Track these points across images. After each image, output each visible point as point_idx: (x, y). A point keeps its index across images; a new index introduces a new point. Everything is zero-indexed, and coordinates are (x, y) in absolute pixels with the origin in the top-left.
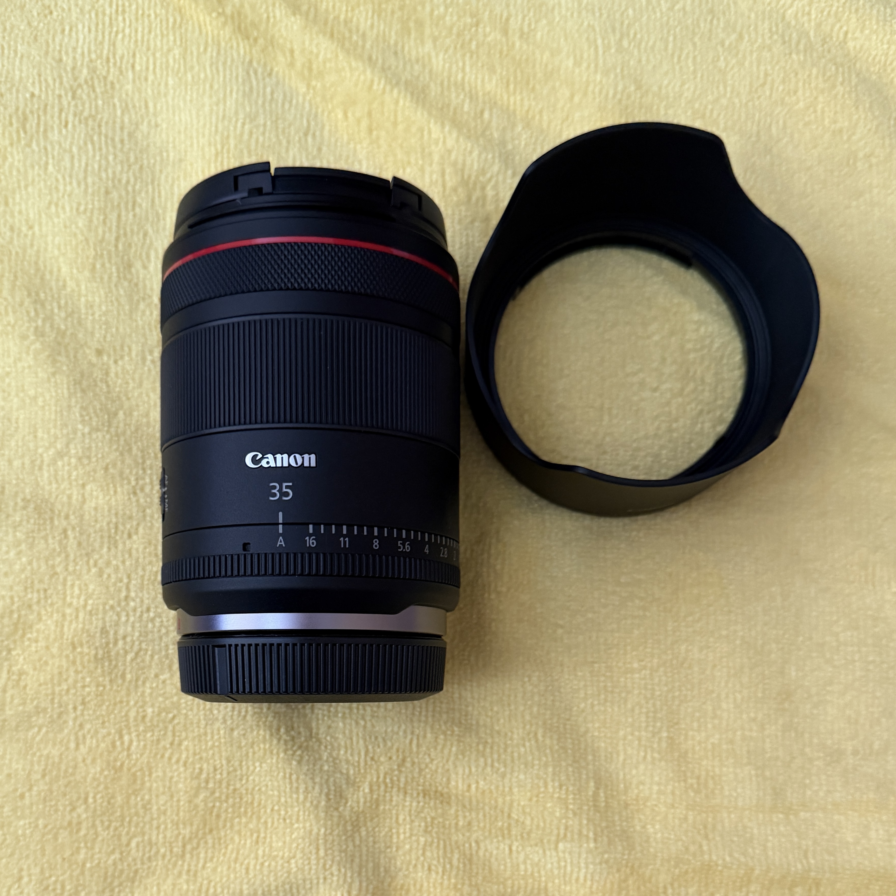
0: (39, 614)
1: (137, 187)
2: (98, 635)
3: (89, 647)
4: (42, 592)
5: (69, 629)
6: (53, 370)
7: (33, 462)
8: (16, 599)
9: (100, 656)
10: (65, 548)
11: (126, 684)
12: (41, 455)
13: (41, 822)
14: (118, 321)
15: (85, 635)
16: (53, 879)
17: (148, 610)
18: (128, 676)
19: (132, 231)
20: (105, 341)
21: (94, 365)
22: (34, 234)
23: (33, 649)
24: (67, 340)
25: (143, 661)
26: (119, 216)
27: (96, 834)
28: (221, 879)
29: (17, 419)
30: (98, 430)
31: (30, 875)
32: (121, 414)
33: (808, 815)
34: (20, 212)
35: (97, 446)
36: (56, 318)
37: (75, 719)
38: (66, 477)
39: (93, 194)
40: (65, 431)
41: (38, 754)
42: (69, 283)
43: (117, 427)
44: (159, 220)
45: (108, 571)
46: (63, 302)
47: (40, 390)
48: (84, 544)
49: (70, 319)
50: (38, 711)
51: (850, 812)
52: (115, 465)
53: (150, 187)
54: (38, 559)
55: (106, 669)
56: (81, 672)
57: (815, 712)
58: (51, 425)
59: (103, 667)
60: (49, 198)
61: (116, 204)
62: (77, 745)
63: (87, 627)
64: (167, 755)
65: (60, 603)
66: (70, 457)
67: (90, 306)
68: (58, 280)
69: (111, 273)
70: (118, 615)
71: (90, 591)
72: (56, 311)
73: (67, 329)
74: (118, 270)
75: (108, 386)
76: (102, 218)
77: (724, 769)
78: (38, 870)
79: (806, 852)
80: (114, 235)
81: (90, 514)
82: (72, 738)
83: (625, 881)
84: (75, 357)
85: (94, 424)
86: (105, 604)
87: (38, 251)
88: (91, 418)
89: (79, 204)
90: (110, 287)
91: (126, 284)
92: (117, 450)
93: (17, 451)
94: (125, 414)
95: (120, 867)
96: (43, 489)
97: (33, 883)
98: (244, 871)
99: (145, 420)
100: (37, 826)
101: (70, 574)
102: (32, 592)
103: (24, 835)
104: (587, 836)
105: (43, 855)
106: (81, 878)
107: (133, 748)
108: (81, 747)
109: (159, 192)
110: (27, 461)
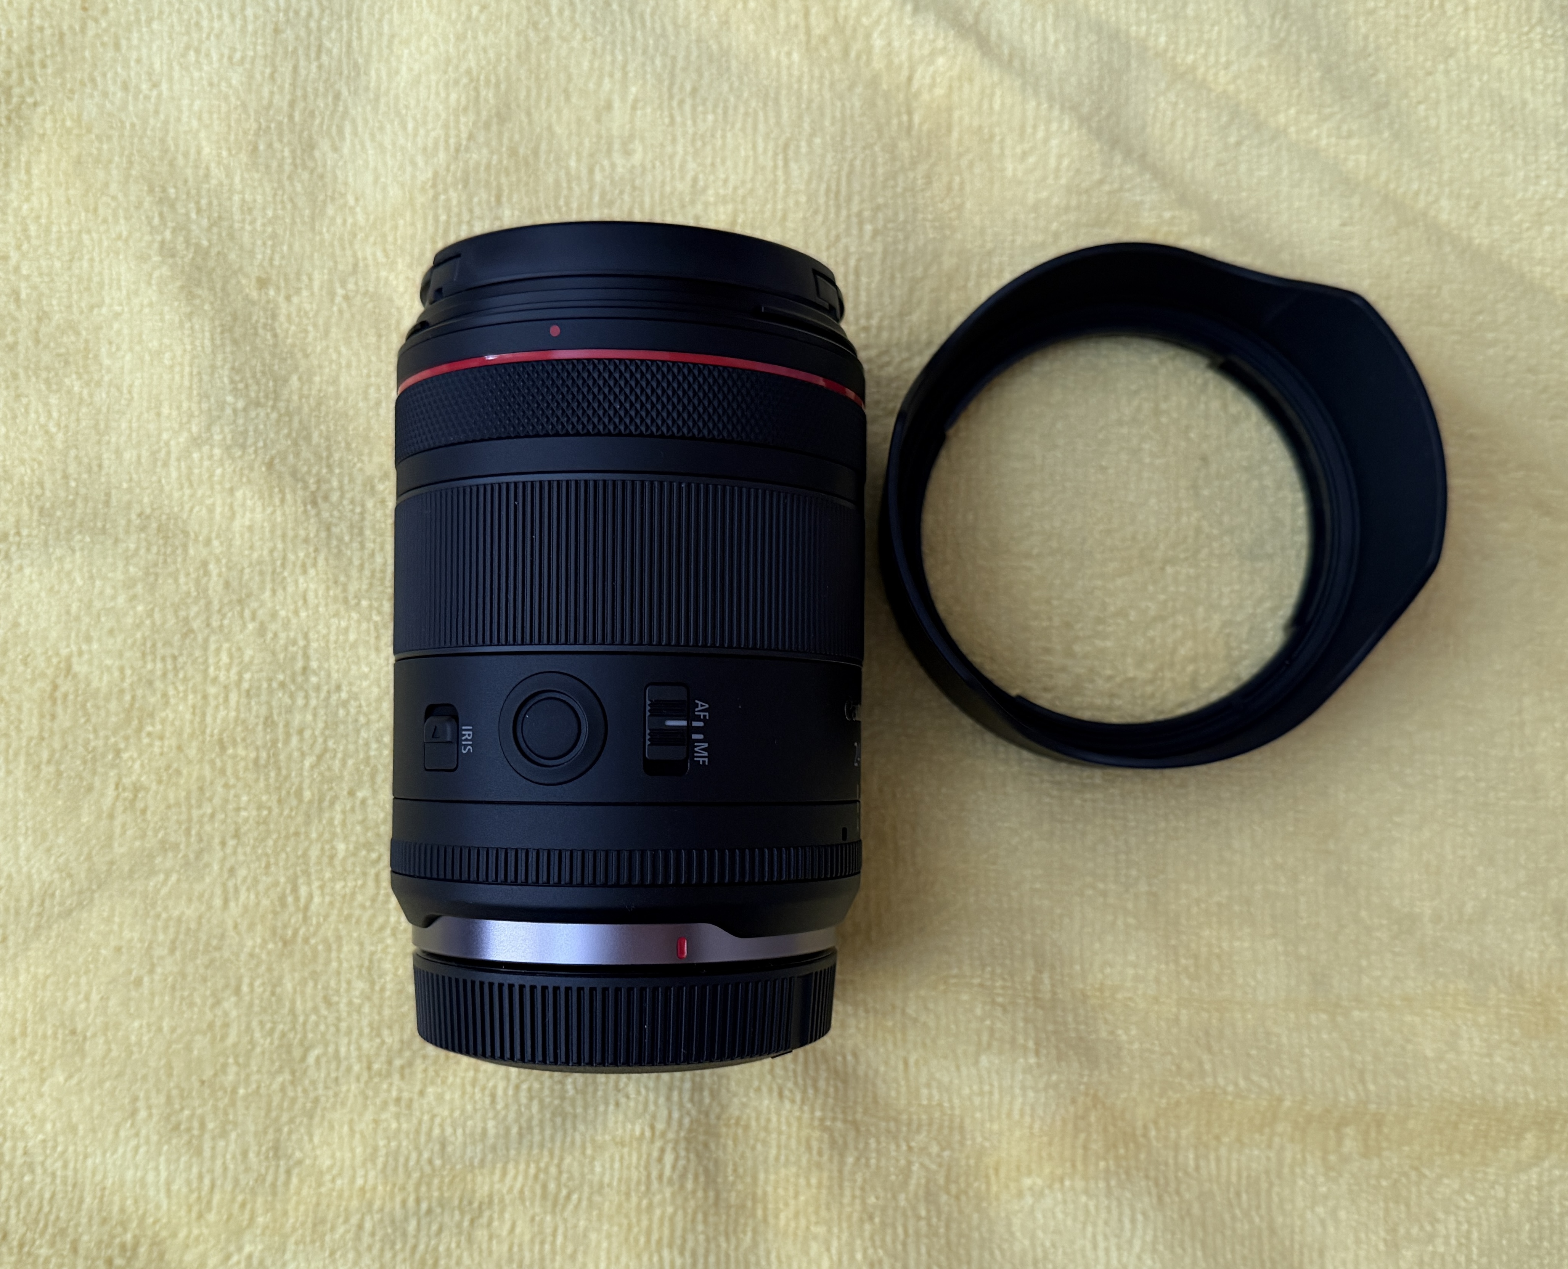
0: (165, 695)
1: (324, 23)
2: (260, 728)
3: (246, 748)
4: (169, 661)
5: (215, 719)
6: (188, 310)
7: (154, 454)
8: (128, 672)
9: (262, 762)
10: (206, 590)
11: (304, 807)
12: (167, 444)
13: (166, 1025)
14: (292, 235)
15: (239, 729)
16: (187, 1112)
17: (338, 688)
18: (307, 795)
19: (316, 90)
20: (271, 264)
21: (253, 303)
22: (160, 95)
23: (157, 750)
24: (211, 263)
25: (329, 769)
26: (295, 69)
27: (252, 1042)
28: (452, 1111)
29: (131, 386)
30: (258, 404)
31: (149, 1107)
32: (294, 379)
33: (1365, 1015)
34: (138, 61)
35: (256, 430)
36: (194, 227)
37: (224, 859)
38: (205, 476)
39: (255, 33)
40: (205, 406)
41: (164, 915)
42: (214, 170)
43: (288, 401)
44: (358, 74)
45: (273, 627)
46: (204, 202)
47: (166, 341)
48: (235, 584)
49: (215, 230)
50: (165, 847)
51: (1429, 1011)
52: (284, 459)
53: (345, 23)
54: (162, 609)
55: (272, 781)
56: (234, 786)
57: (1376, 855)
58: (183, 397)
59: (267, 779)
60: (185, 38)
61: (290, 49)
62: (226, 901)
63: (242, 716)
64: (365, 919)
65: (199, 678)
66: (212, 447)
67: (247, 209)
68: (196, 167)
69: (283, 158)
70: (292, 696)
71: (246, 659)
72: (193, 216)
73: (210, 246)
74: (293, 152)
75: (275, 336)
76: (268, 71)
77: (1237, 944)
78: (162, 1099)
79: (1362, 1073)
80: (288, 97)
81: (242, 536)
82: (218, 891)
83: (1084, 1117)
84: (223, 289)
85: (253, 395)
86: (270, 680)
87: (166, 122)
88: (247, 386)
89: (233, 50)
90: (280, 181)
91: (305, 176)
92: (288, 436)
93: (130, 435)
94: (300, 379)
95: (291, 1094)
96: (170, 497)
97: (155, 1119)
98: (488, 1100)
99: (331, 389)
100: (160, 1029)
101: (213, 631)
102: (154, 661)
103: (139, 1043)
104: (1025, 1048)
105: (170, 1075)
106: (231, 1111)
107: (313, 908)
108: (232, 904)
109: (360, 32)
110: (145, 454)
